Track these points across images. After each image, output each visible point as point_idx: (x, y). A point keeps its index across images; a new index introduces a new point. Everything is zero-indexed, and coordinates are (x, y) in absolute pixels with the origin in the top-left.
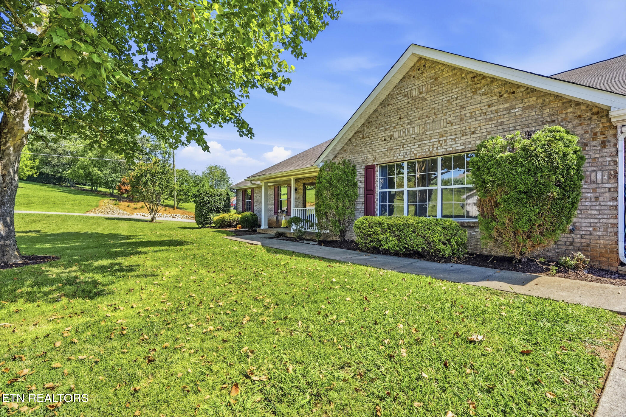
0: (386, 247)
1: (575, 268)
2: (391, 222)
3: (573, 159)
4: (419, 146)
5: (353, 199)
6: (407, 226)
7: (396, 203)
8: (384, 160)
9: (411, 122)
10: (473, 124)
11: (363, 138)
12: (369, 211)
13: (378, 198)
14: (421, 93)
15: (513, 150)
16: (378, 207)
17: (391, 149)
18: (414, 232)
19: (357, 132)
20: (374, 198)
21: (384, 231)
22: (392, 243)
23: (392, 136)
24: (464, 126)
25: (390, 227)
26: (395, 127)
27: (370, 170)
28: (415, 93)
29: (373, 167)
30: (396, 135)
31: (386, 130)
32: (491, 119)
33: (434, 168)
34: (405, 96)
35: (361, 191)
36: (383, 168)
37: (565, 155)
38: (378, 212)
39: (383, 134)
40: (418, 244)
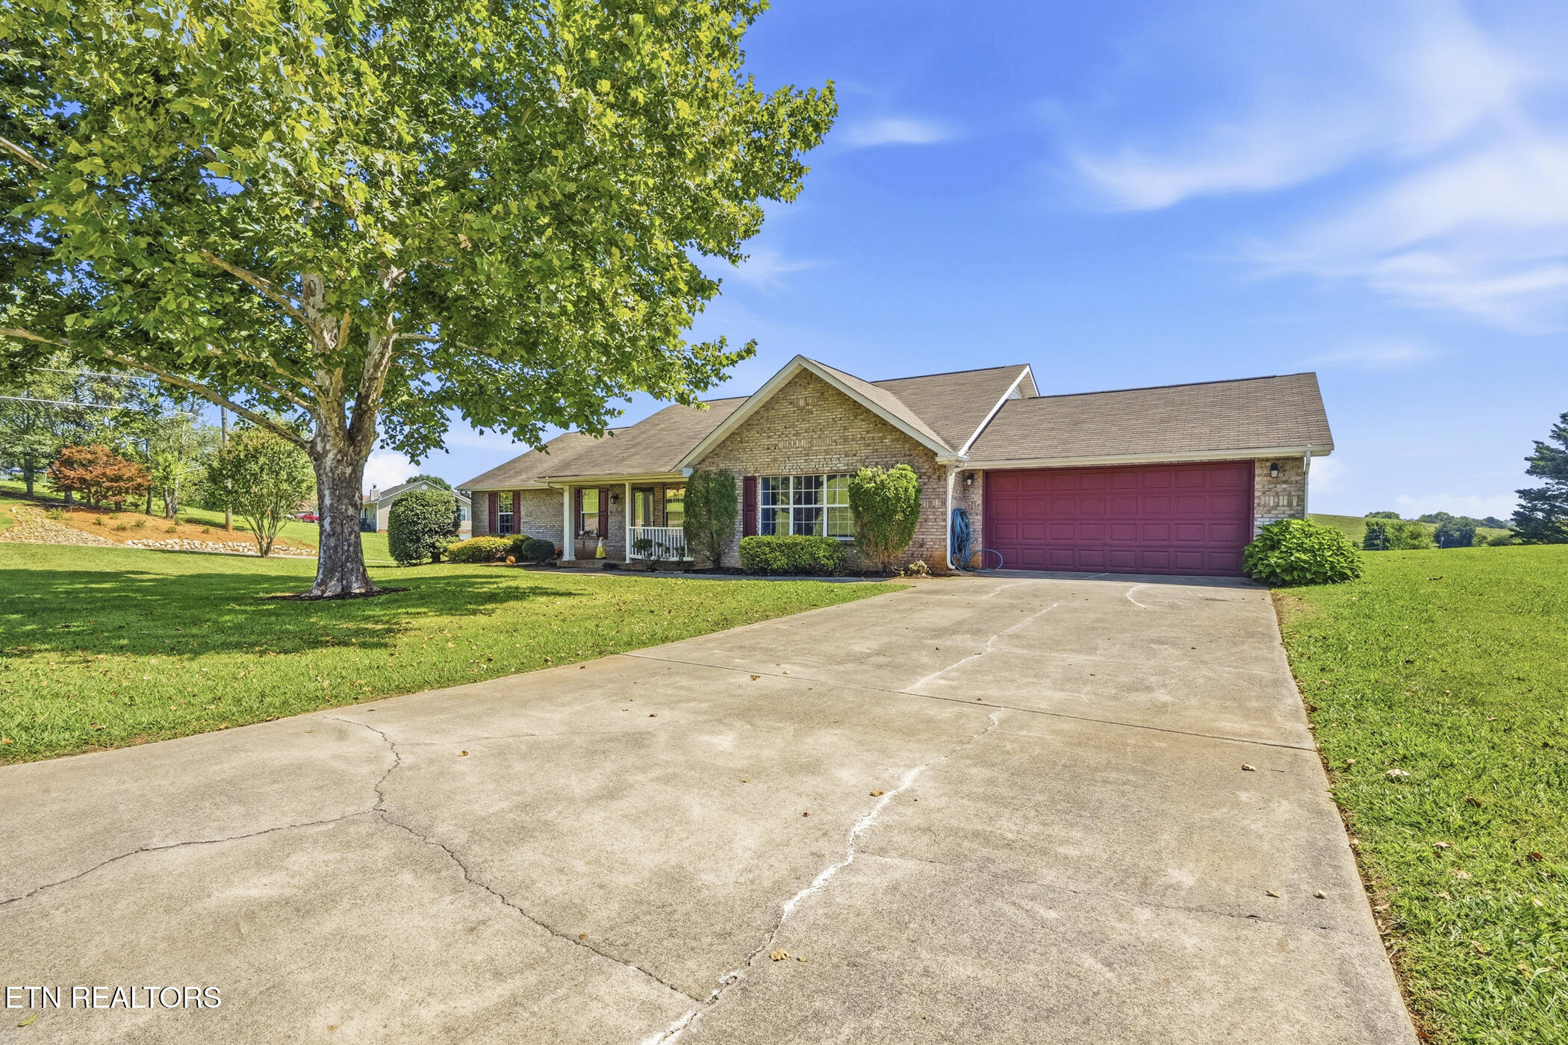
0: (775, 566)
1: (918, 572)
2: (780, 541)
3: (912, 491)
4: (806, 461)
5: (732, 517)
6: (796, 545)
7: (780, 520)
8: (767, 472)
9: (797, 434)
10: (855, 447)
11: (741, 442)
12: (749, 530)
13: (760, 515)
14: (808, 405)
15: (875, 482)
16: (760, 526)
17: (775, 460)
18: (802, 549)
19: (733, 434)
20: (755, 515)
21: (773, 550)
22: (782, 562)
23: (776, 445)
24: (847, 448)
25: (779, 546)
26: (779, 436)
27: (750, 482)
28: (802, 403)
29: (753, 479)
30: (781, 445)
31: (769, 437)
32: (868, 445)
33: (819, 484)
34: (791, 403)
35: (740, 507)
36: (766, 481)
37: (906, 490)
38: (760, 532)
39: (765, 442)
40: (805, 560)
